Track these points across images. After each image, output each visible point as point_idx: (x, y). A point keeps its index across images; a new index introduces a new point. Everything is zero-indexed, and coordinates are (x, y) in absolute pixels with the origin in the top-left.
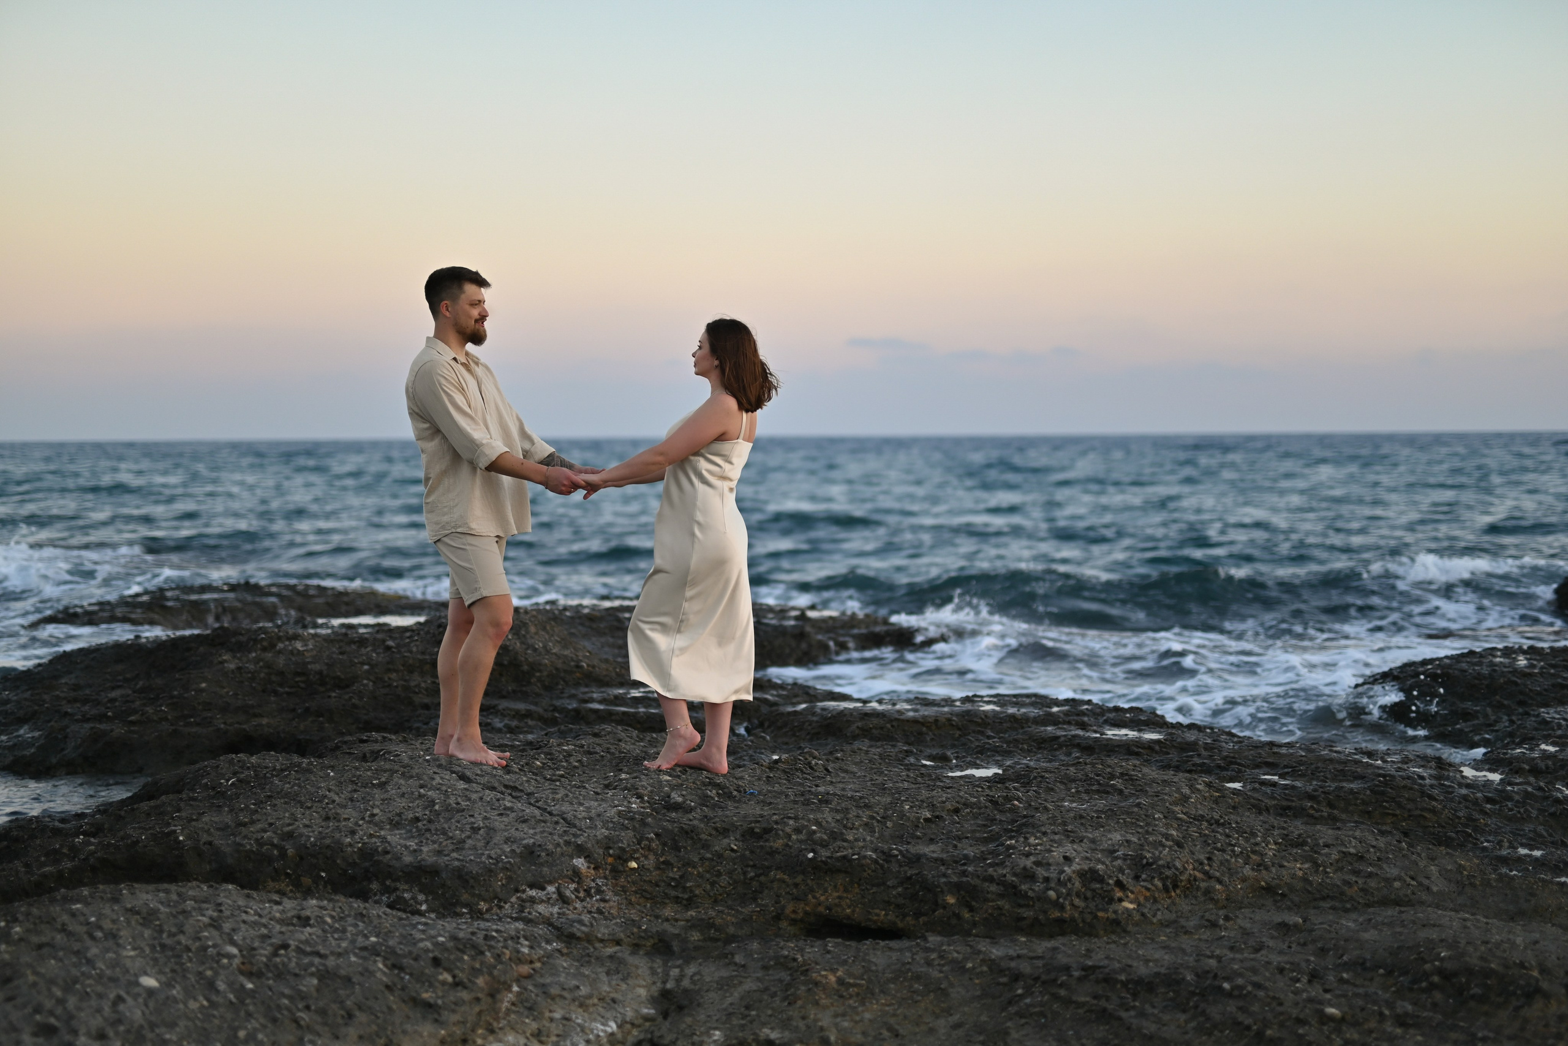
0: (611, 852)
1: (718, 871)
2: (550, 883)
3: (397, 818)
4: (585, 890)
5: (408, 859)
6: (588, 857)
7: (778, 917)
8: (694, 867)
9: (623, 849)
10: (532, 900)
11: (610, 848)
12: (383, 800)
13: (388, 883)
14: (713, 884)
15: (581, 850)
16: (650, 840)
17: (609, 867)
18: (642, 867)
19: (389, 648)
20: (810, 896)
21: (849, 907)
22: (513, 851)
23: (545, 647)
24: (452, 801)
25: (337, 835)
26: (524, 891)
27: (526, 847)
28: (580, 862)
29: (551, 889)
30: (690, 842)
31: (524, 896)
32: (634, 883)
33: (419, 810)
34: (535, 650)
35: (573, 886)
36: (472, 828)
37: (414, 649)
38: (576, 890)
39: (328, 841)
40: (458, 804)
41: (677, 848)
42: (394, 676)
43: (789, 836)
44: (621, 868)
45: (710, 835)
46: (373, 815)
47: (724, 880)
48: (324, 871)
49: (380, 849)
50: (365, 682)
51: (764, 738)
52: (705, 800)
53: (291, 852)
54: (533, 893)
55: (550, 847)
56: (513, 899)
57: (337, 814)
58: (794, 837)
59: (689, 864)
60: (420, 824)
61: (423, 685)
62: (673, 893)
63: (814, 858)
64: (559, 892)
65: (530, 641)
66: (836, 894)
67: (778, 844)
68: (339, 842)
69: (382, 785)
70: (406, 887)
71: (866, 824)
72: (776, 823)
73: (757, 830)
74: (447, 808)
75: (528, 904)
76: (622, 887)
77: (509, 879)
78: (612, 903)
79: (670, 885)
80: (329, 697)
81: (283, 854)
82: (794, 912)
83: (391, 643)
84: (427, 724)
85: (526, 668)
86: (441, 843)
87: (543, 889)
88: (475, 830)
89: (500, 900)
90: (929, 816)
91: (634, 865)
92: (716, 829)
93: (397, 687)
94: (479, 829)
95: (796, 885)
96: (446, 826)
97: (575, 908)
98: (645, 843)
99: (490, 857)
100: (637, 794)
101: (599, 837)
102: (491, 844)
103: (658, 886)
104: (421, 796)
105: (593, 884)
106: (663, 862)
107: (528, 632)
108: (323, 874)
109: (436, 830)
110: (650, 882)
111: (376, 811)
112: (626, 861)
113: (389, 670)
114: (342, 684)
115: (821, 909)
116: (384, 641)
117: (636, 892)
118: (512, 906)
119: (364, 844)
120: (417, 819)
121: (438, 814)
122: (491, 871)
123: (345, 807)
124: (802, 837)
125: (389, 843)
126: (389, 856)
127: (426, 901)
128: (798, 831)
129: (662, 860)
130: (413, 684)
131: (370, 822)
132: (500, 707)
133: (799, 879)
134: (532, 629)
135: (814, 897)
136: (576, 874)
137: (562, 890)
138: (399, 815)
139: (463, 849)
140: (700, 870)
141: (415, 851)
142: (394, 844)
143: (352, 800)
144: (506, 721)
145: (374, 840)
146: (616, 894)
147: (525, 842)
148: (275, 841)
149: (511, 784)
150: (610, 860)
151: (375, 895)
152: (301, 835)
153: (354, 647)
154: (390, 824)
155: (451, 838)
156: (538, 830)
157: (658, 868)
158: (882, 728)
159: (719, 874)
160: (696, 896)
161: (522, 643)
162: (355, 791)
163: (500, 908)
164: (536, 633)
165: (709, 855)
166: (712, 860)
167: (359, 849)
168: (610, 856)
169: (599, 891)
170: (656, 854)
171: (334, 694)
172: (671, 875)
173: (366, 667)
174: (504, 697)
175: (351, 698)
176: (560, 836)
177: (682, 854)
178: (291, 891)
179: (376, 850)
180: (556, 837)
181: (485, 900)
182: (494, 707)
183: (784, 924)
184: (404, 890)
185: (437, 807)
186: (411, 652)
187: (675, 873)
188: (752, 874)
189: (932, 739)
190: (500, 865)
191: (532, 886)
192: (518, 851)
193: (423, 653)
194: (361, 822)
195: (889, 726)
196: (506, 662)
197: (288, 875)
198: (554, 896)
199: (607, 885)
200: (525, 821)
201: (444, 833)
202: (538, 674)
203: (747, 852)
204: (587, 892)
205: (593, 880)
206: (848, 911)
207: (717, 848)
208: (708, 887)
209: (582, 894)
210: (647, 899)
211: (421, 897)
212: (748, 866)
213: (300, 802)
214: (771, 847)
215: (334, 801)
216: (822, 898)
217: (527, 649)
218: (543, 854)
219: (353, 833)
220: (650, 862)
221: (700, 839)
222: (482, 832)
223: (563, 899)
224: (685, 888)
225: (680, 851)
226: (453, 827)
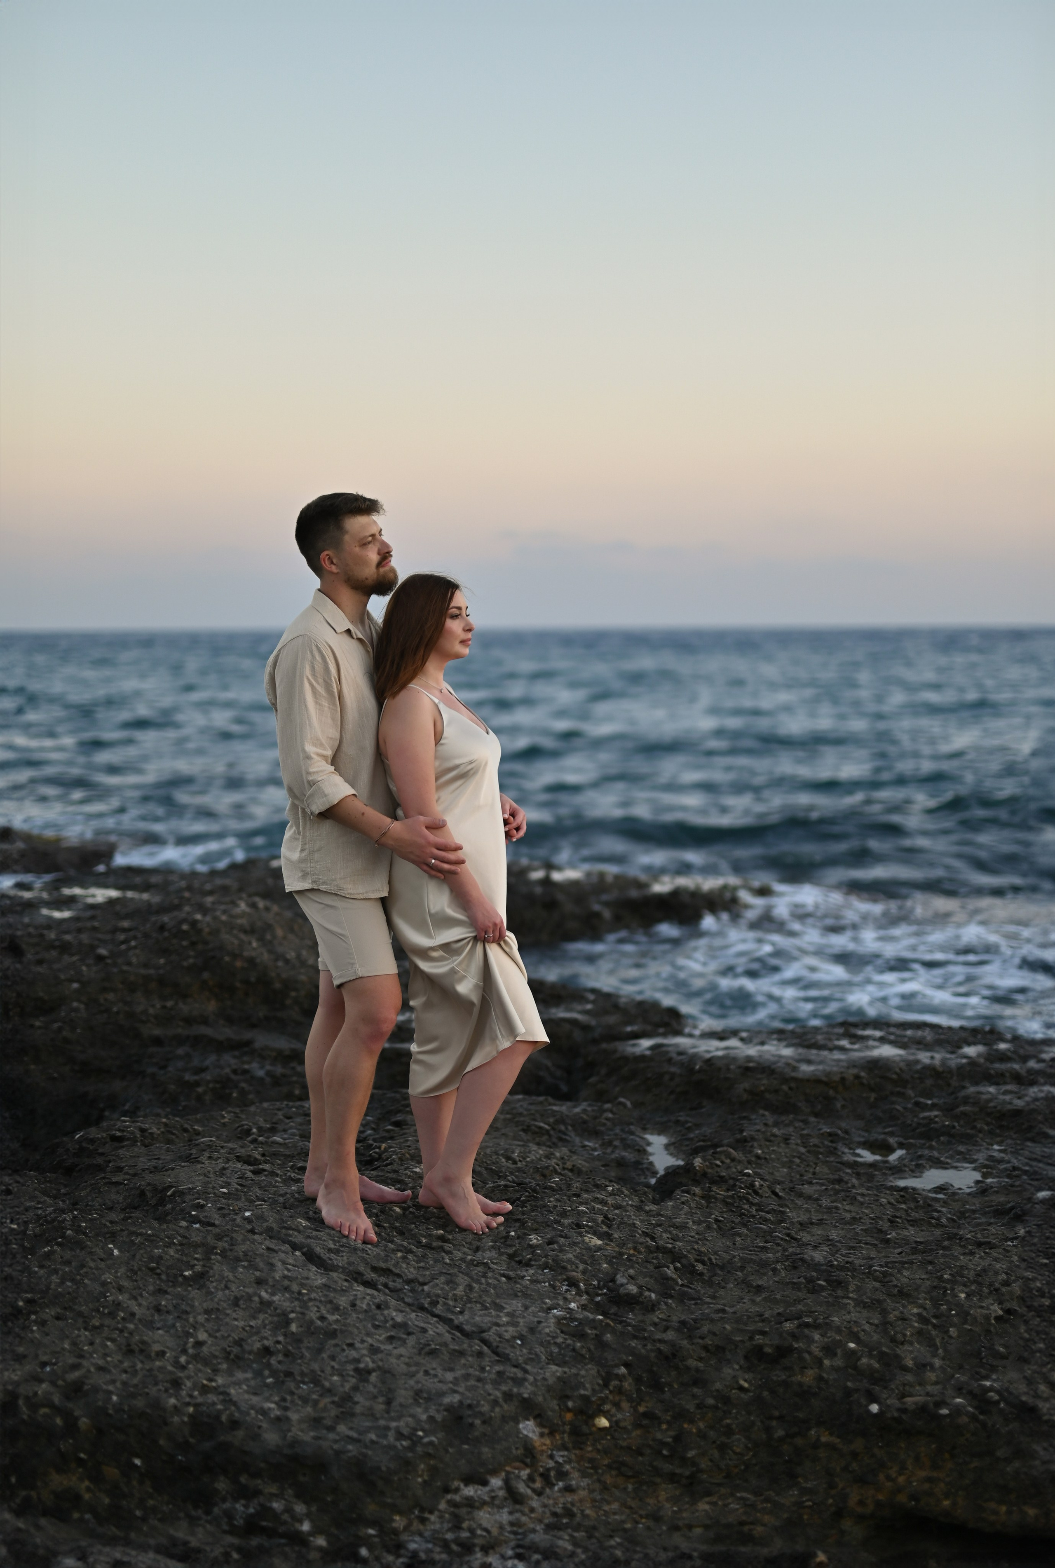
0: (570, 1404)
1: (728, 1426)
2: (494, 1472)
3: (236, 1350)
4: (542, 1475)
5: (271, 1437)
6: (540, 1418)
7: (839, 1514)
8: (692, 1422)
9: (586, 1399)
10: (471, 1504)
11: (568, 1397)
12: (207, 1312)
13: (243, 1479)
14: (723, 1448)
15: (528, 1408)
16: (621, 1378)
17: (567, 1428)
18: (615, 1425)
19: (100, 958)
20: (881, 1477)
21: (947, 1496)
22: (431, 1419)
23: (299, 956)
24: (313, 1314)
25: (153, 1391)
26: (457, 1490)
27: (449, 1409)
28: (529, 1428)
29: (496, 1482)
30: (673, 1373)
31: (457, 1498)
32: (606, 1452)
33: (267, 1333)
34: (287, 961)
35: (525, 1473)
36: (357, 1370)
37: (134, 960)
38: (531, 1478)
39: (139, 1403)
40: (322, 1318)
41: (657, 1386)
42: (111, 996)
43: (819, 1362)
44: (585, 1429)
45: (700, 1359)
46: (199, 1344)
47: (738, 1442)
48: (138, 1456)
49: (224, 1418)
50: (75, 1004)
51: (624, 1105)
52: (665, 1286)
53: (84, 1422)
54: (469, 1491)
55: (485, 1408)
56: (443, 1506)
57: (143, 1342)
58: (827, 1362)
59: (681, 1415)
60: (273, 1361)
61: (151, 1011)
62: (667, 1467)
63: (881, 1413)
64: (508, 1486)
65: (280, 950)
66: (923, 1474)
67: (808, 1377)
68: (156, 1405)
69: (200, 1279)
70: (274, 1489)
71: (920, 1333)
72: (794, 1336)
73: (768, 1350)
74: (309, 1329)
75: (463, 1511)
76: (591, 1460)
77: (434, 1471)
78: (582, 1493)
79: (660, 1453)
80: (32, 1026)
81: (71, 1424)
82: (861, 1503)
83: (103, 951)
84: (164, 1067)
85: (277, 986)
86: (316, 1403)
87: (485, 1483)
88: (363, 1374)
89: (422, 1510)
90: (1000, 1312)
91: (604, 1422)
92: (706, 1348)
93: (118, 1013)
94: (369, 1372)
95: (855, 1455)
96: (316, 1366)
97: (532, 1510)
98: (614, 1383)
99: (400, 1435)
100: (568, 1279)
101: (551, 1381)
102: (395, 1404)
103: (641, 1454)
104: (265, 1304)
105: (551, 1464)
106: (645, 1415)
107: (274, 937)
108: (138, 1462)
109: (302, 1374)
110: (629, 1448)
111: (202, 1336)
112: (593, 1417)
113: (105, 990)
114: (46, 1008)
115: (902, 1498)
116: (93, 948)
117: (609, 1467)
118: (441, 1517)
119: (196, 1406)
120: (267, 1351)
121: (297, 1340)
122: (407, 1463)
123: (150, 1325)
124: (839, 1362)
125: (235, 1404)
126: (240, 1433)
127: (308, 1515)
128: (829, 1350)
129: (641, 1409)
130: (139, 1009)
131: (196, 1357)
132: (257, 1045)
133: (858, 1444)
134: (279, 932)
135: (889, 1478)
136: (529, 1454)
137: (514, 1483)
138: (239, 1343)
139: (353, 1415)
140: (701, 1425)
141: (278, 1419)
142: (244, 1407)
143: (158, 1309)
144: (268, 1067)
145: (212, 1398)
146: (584, 1475)
147: (447, 1400)
148: (56, 1399)
149: (383, 1265)
150: (569, 1416)
151: (224, 1500)
152: (96, 1389)
153: (54, 953)
154: (227, 1358)
155: (329, 1391)
156: (459, 1373)
157: (637, 1426)
158: (776, 1091)
159: (729, 1432)
160: (701, 1471)
161: (270, 952)
162: (161, 1291)
163: (423, 1521)
164: (285, 938)
165: (711, 1401)
166: (716, 1408)
167: (191, 1416)
168: (569, 1410)
169: (562, 1475)
170: (630, 1400)
171: (38, 1024)
172: (659, 1436)
173: (75, 985)
174: (253, 1026)
175: (60, 1029)
176: (496, 1383)
177: (667, 1396)
178: (88, 1489)
179: (217, 1417)
180: (489, 1387)
181: (400, 1513)
182: (248, 1043)
183: (847, 1524)
184: (273, 1496)
185: (294, 1327)
186: (129, 964)
187: (664, 1434)
188: (780, 1433)
189: (843, 1107)
190: (419, 1449)
191: (468, 1480)
192: (439, 1417)
193: (146, 966)
194: (183, 1359)
195: (785, 1088)
196: (253, 979)
197: (80, 1462)
198: (501, 1493)
199: (569, 1461)
200: (433, 1353)
201: (316, 1381)
202: (293, 994)
203: (765, 1394)
204: (545, 1476)
205: (551, 1457)
206: (946, 1503)
207: (718, 1385)
208: (716, 1454)
209: (538, 1485)
210: (629, 1477)
211: (300, 1508)
212: (771, 1418)
213: (80, 1314)
214: (800, 1384)
215: (133, 1315)
216: (901, 1479)
217: (276, 960)
218: (478, 1422)
219: (176, 1384)
220: (625, 1415)
221: (688, 1368)
222: (373, 1377)
223: (514, 1497)
224: (684, 1461)
225: (663, 1392)
226: (328, 1370)
